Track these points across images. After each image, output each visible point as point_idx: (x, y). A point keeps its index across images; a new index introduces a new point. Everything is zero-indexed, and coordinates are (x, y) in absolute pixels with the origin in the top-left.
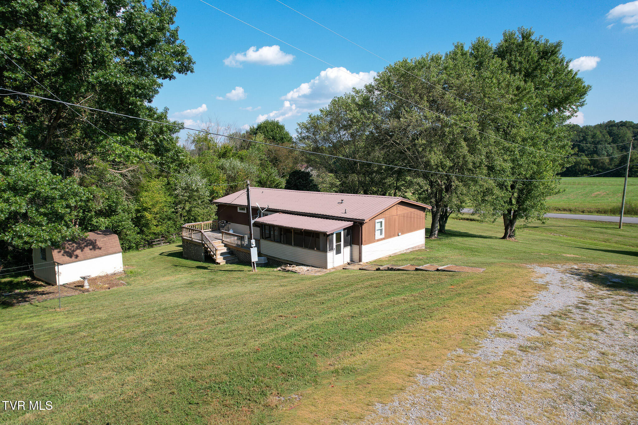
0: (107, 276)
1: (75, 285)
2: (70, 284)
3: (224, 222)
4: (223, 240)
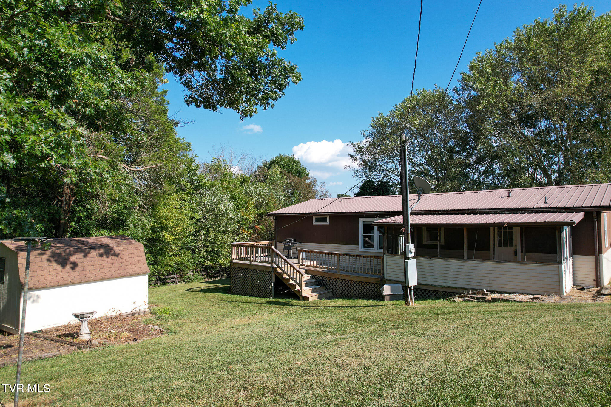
0: (120, 317)
1: (58, 333)
2: (48, 331)
3: (291, 240)
4: (300, 263)
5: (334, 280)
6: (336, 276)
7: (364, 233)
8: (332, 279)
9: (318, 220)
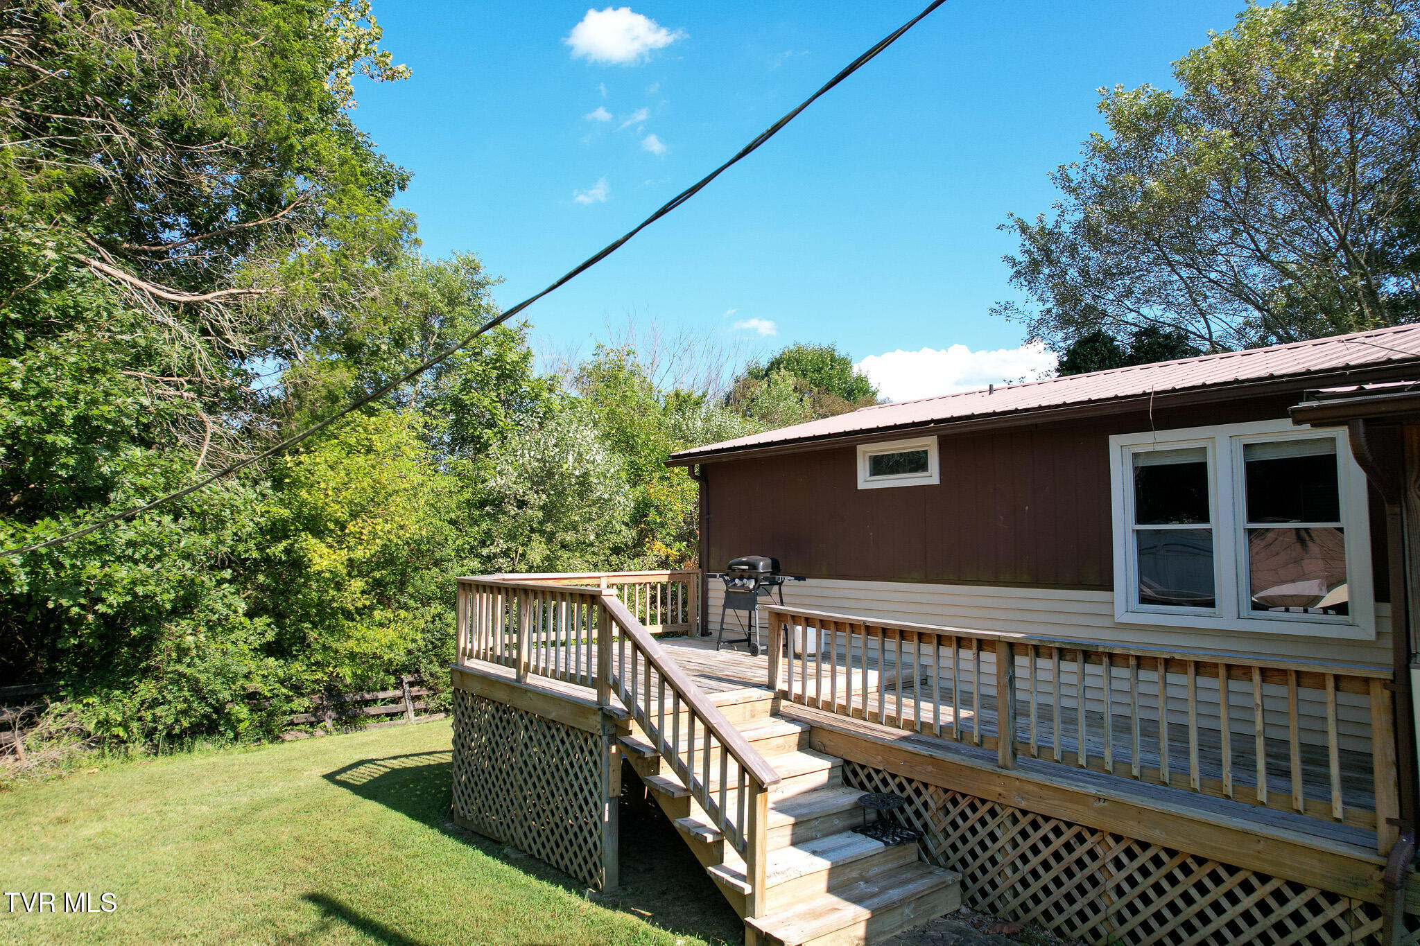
3: (753, 567)
4: (781, 685)
5: (974, 809)
6: (992, 790)
7: (1139, 520)
8: (963, 804)
9: (880, 465)
